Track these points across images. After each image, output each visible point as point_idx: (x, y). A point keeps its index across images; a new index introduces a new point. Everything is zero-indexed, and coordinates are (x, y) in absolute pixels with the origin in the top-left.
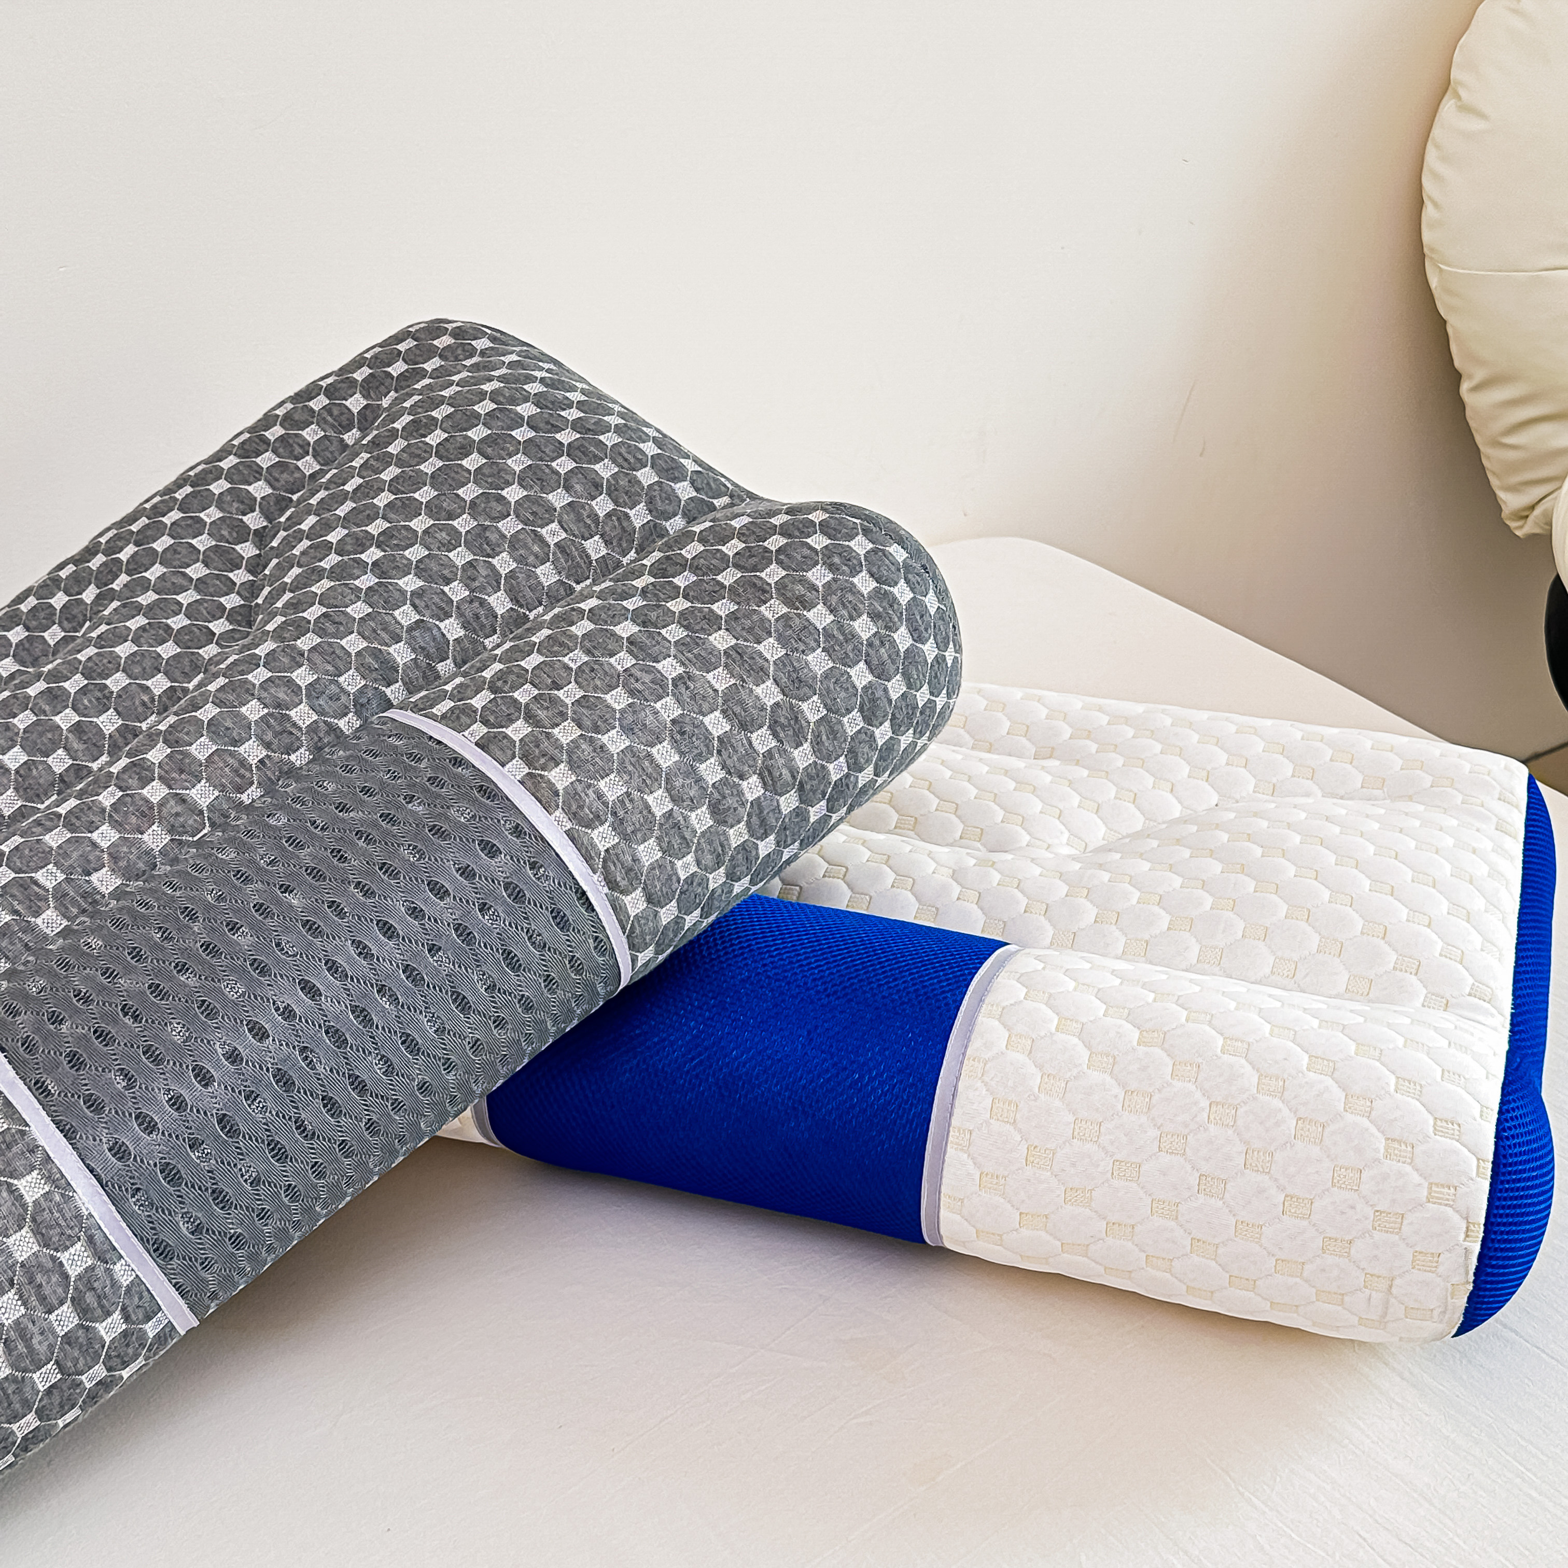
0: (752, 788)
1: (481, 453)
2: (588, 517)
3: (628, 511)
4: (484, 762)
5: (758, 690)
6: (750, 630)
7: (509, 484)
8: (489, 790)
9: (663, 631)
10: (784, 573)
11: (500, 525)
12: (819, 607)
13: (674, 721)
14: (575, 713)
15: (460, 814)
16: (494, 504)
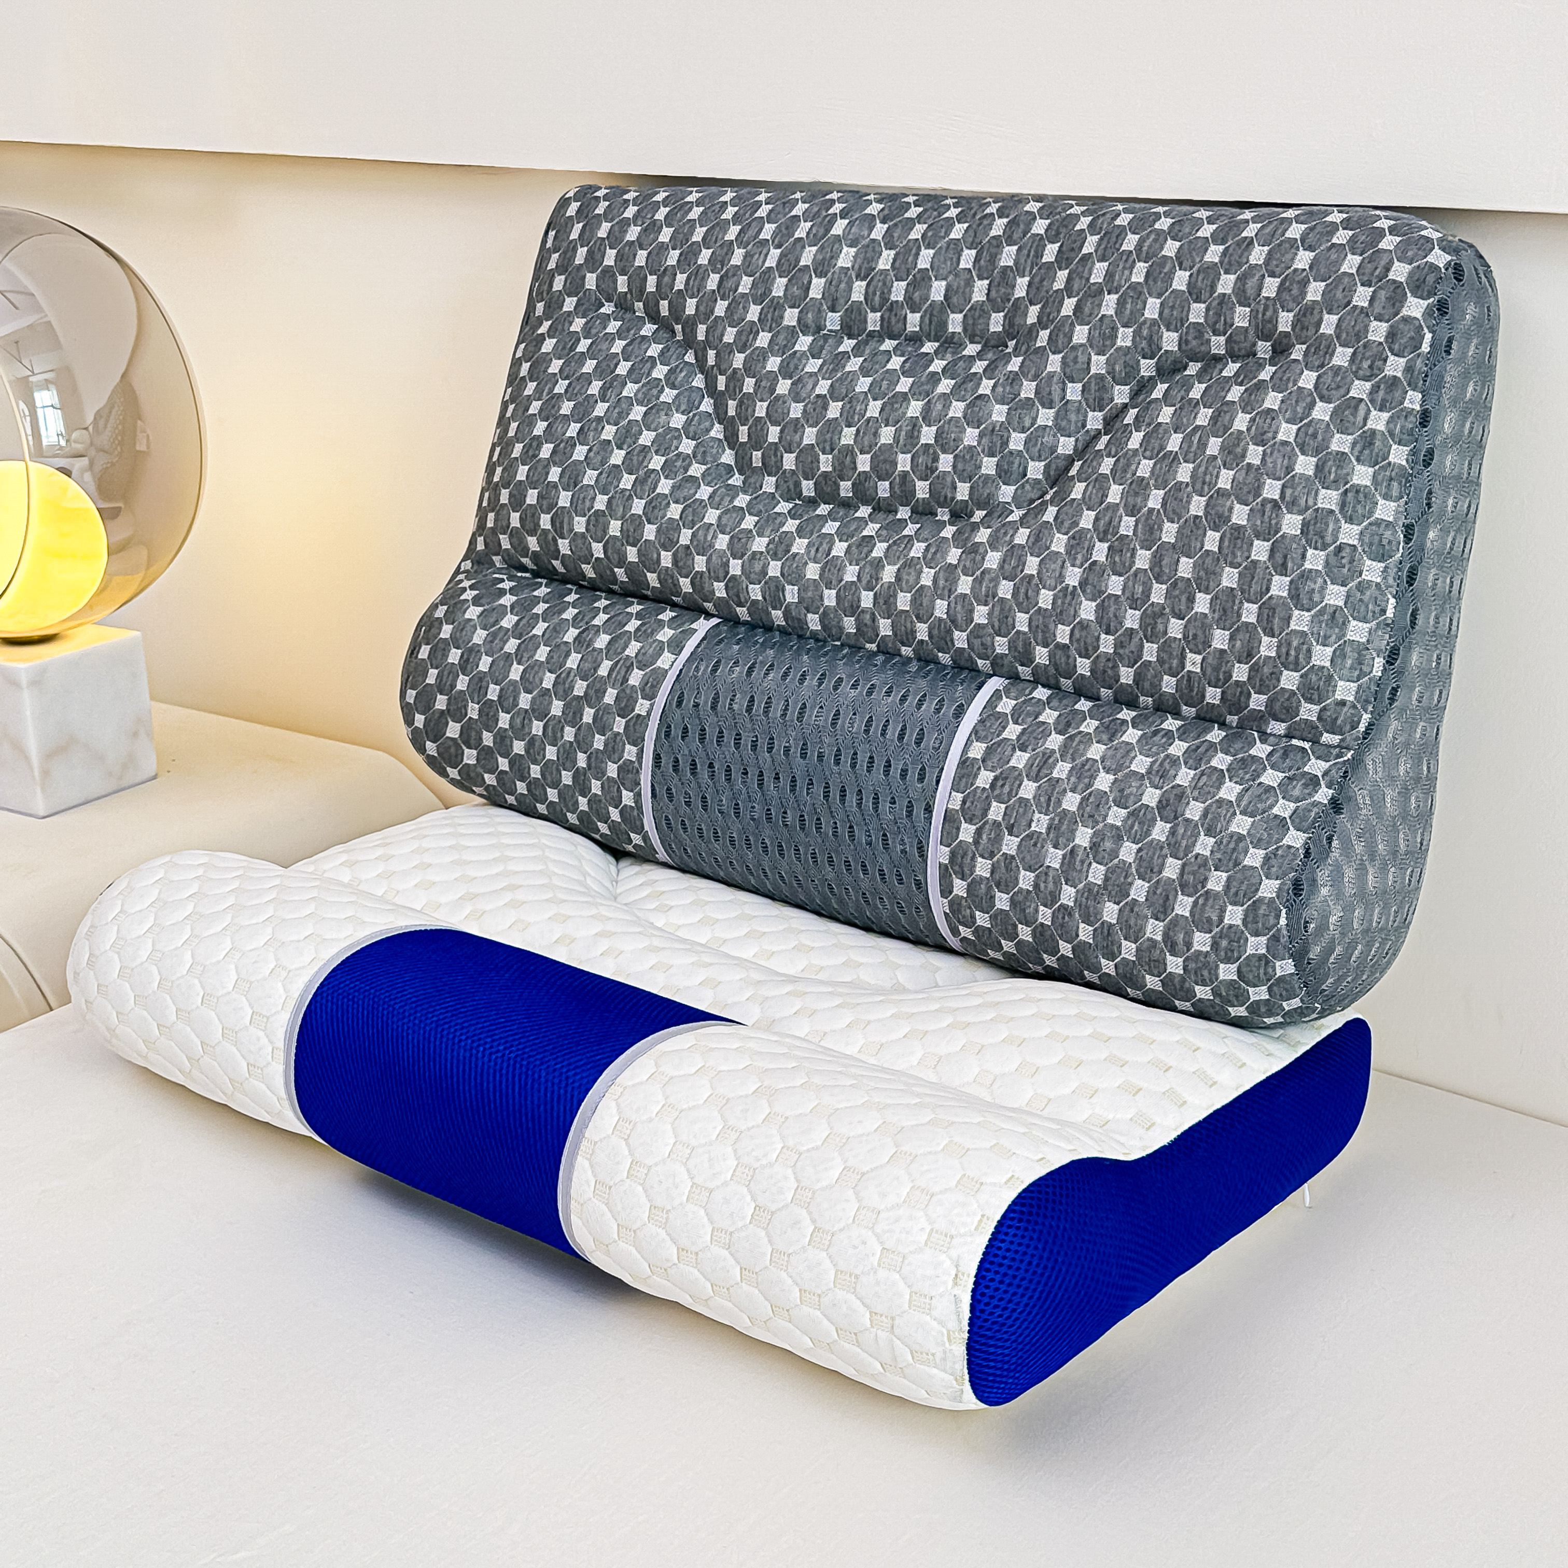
7: (1207, 590)
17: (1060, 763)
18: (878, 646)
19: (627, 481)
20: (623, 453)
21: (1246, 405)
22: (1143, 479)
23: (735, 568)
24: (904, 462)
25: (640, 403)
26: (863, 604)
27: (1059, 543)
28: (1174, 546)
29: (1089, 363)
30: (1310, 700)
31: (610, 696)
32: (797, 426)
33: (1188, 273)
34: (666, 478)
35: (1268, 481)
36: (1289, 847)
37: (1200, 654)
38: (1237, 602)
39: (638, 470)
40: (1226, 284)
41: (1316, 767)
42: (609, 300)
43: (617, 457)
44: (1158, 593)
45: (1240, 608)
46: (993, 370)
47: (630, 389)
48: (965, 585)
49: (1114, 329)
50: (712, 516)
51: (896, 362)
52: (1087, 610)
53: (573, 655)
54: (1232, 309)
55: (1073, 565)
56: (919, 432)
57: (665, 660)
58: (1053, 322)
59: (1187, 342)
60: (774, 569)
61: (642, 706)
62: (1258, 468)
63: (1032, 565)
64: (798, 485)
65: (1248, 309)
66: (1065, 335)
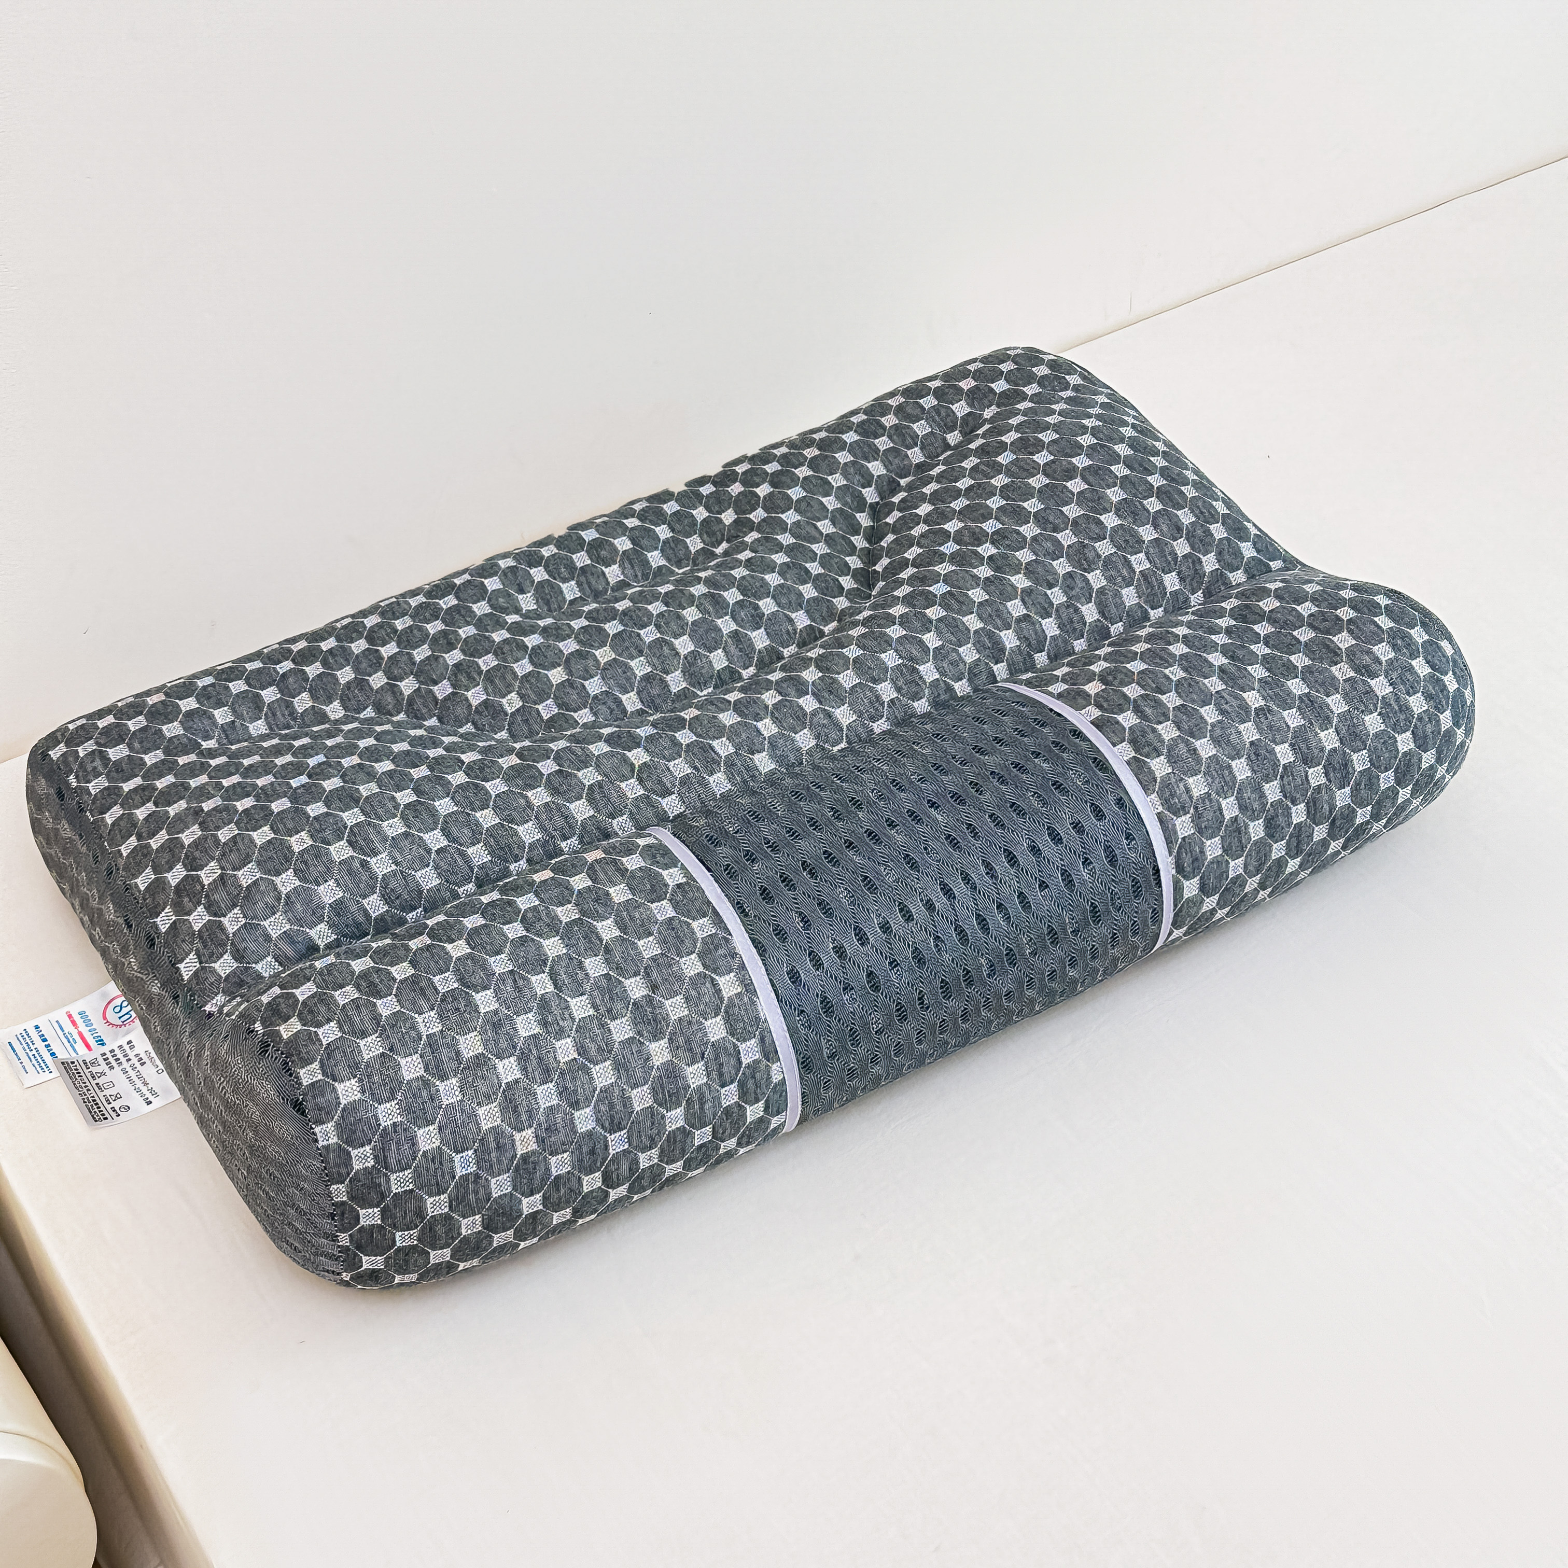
0: (1299, 814)
1: (1084, 479)
2: (1170, 554)
3: (1201, 557)
4: (1098, 738)
5: (1322, 735)
6: (1323, 684)
7: (1106, 511)
8: (1103, 765)
9: (1249, 668)
10: (1354, 642)
11: (1097, 545)
12: (1381, 678)
13: (1252, 743)
14: (1175, 716)
15: (1076, 778)
16: (1093, 526)
23: (638, 756)
26: (809, 710)
37: (1140, 552)
38: (1136, 503)
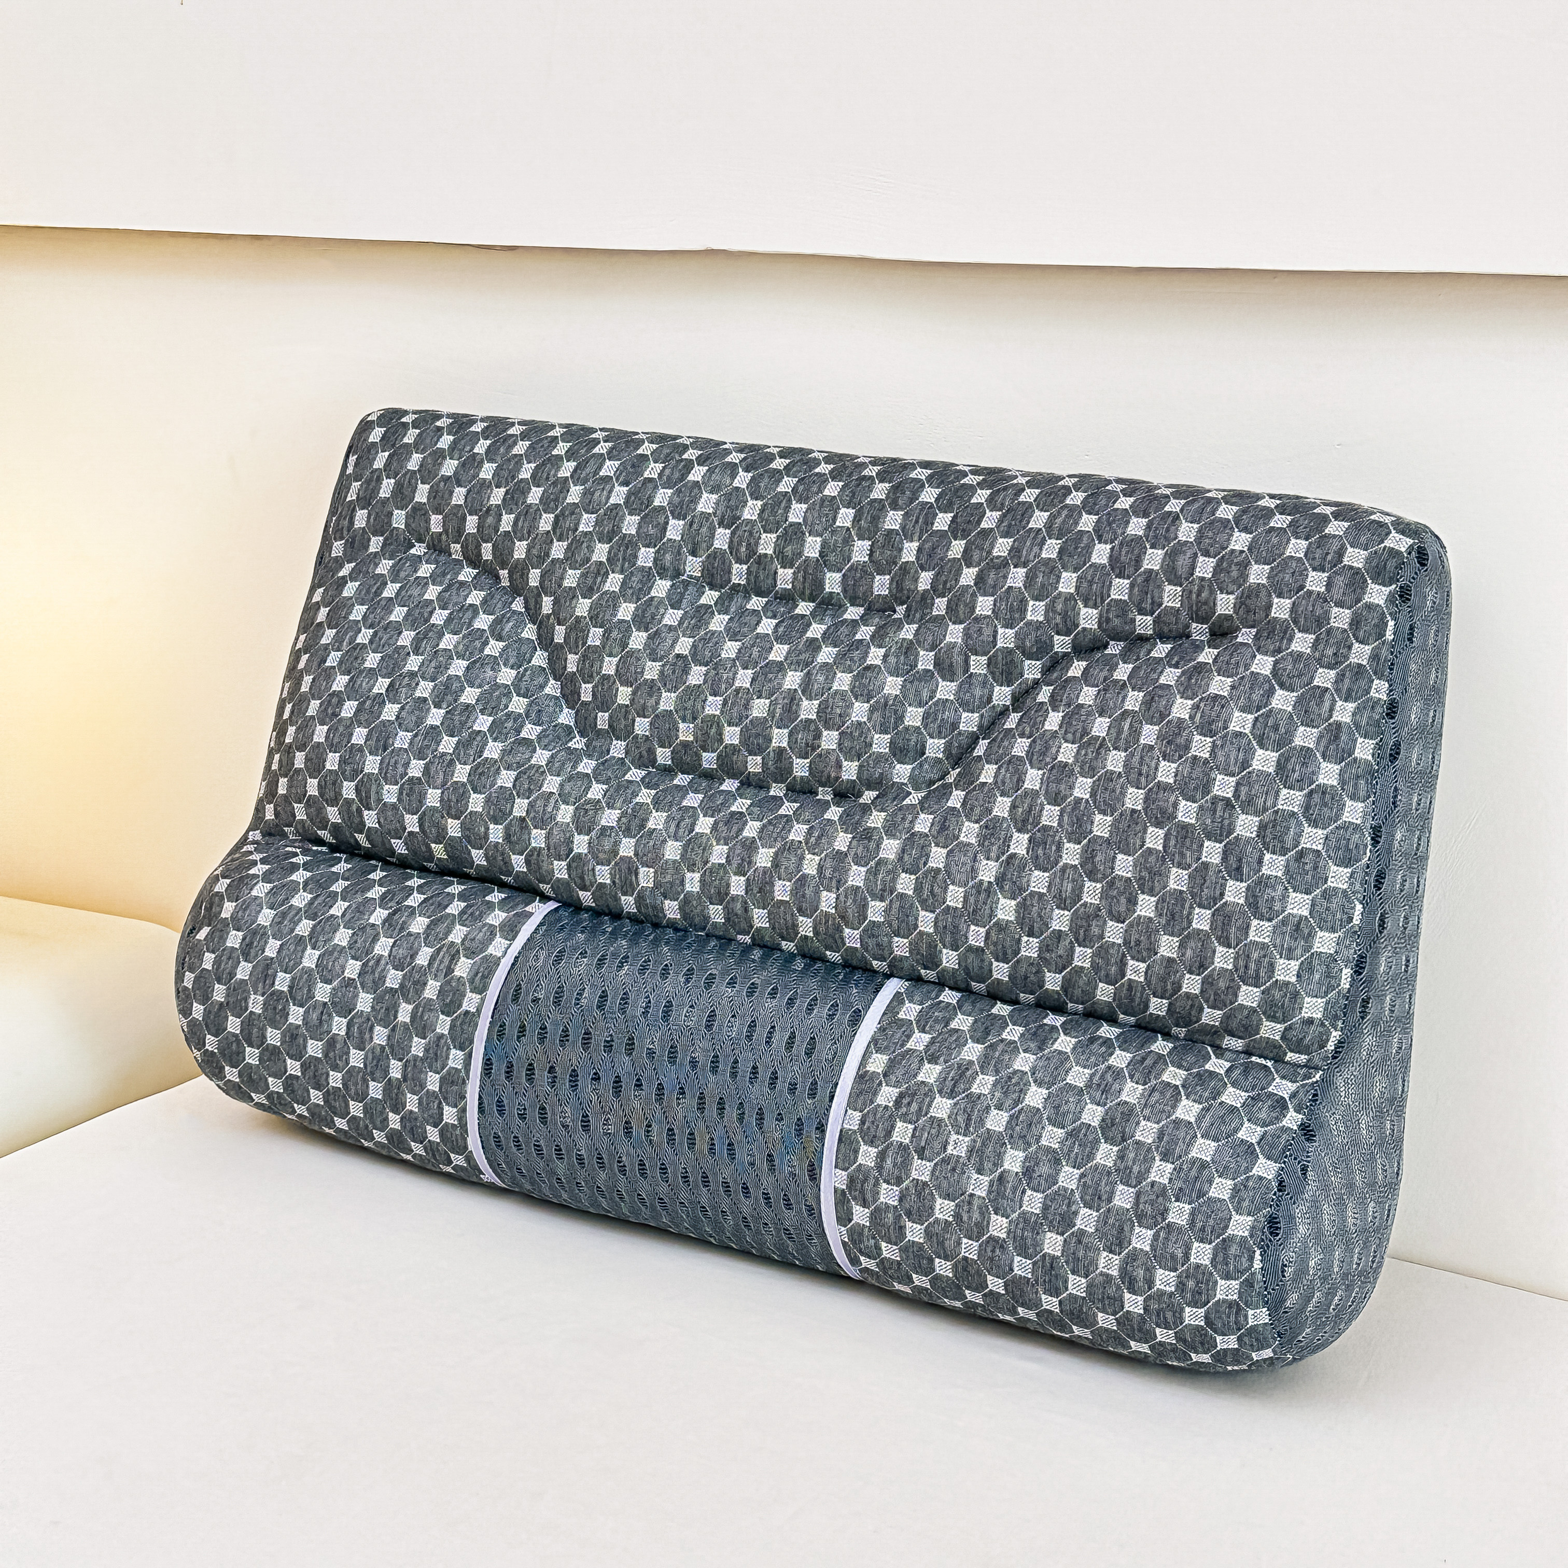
17: (981, 1076)
18: (753, 938)
19: (447, 744)
20: (442, 712)
21: (1186, 689)
22: (1066, 764)
23: (581, 843)
24: (780, 738)
25: (461, 656)
26: (734, 891)
27: (969, 832)
28: (1108, 841)
29: (995, 637)
30: (1273, 1018)
31: (431, 990)
32: (652, 688)
33: (1109, 546)
34: (495, 740)
35: (1220, 777)
36: (1261, 1178)
37: (1144, 962)
38: (1187, 905)
39: (460, 732)
40: (1153, 559)
41: (1283, 1087)
42: (420, 540)
43: (435, 717)
44: (1092, 893)
45: (1190, 913)
46: (882, 637)
47: (448, 641)
48: (857, 876)
49: (1023, 603)
50: (552, 784)
51: (767, 626)
52: (1006, 910)
53: (383, 939)
54: (1160, 587)
55: (988, 859)
56: (798, 705)
57: (497, 947)
58: (950, 590)
59: (1108, 620)
60: (627, 847)
61: (470, 1001)
62: (1206, 762)
63: (937, 857)
64: (651, 752)
65: (1179, 589)
66: (966, 605)
